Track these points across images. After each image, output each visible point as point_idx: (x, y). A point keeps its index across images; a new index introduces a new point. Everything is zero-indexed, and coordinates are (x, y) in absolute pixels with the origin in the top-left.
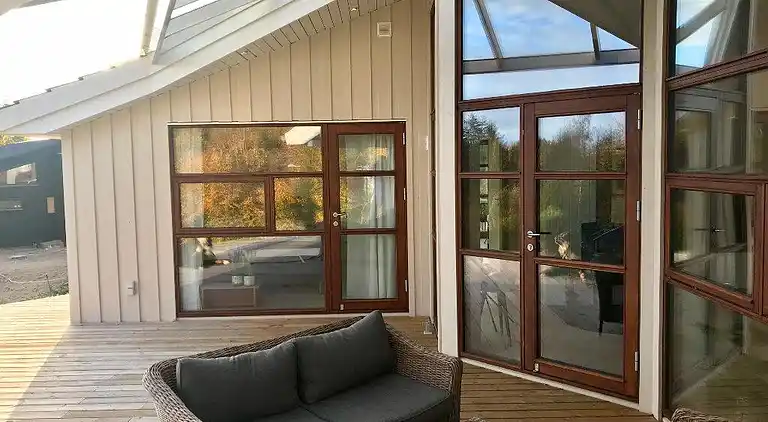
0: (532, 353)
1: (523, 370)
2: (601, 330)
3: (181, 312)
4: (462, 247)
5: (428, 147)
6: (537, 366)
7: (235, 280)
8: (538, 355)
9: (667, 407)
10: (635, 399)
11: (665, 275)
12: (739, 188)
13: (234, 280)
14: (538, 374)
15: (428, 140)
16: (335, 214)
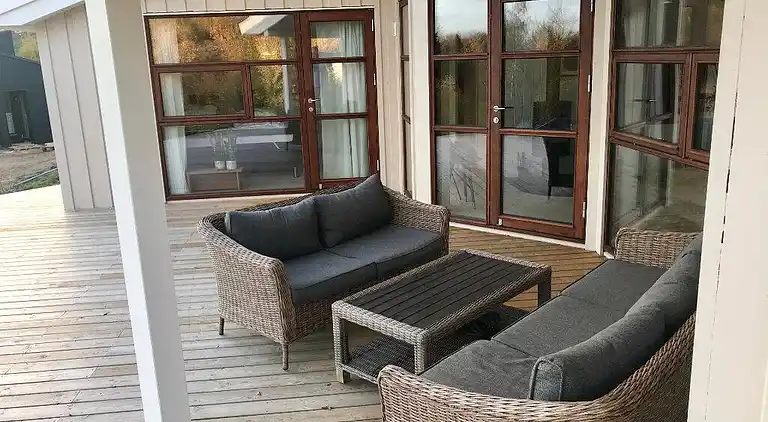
0: (496, 211)
1: (488, 225)
2: (549, 195)
3: (170, 196)
4: (436, 124)
5: (396, 33)
6: (500, 221)
7: (219, 165)
8: (501, 213)
9: (608, 242)
10: (582, 240)
11: (609, 137)
12: (669, 58)
13: (216, 165)
14: (502, 228)
15: (396, 26)
16: (310, 100)
